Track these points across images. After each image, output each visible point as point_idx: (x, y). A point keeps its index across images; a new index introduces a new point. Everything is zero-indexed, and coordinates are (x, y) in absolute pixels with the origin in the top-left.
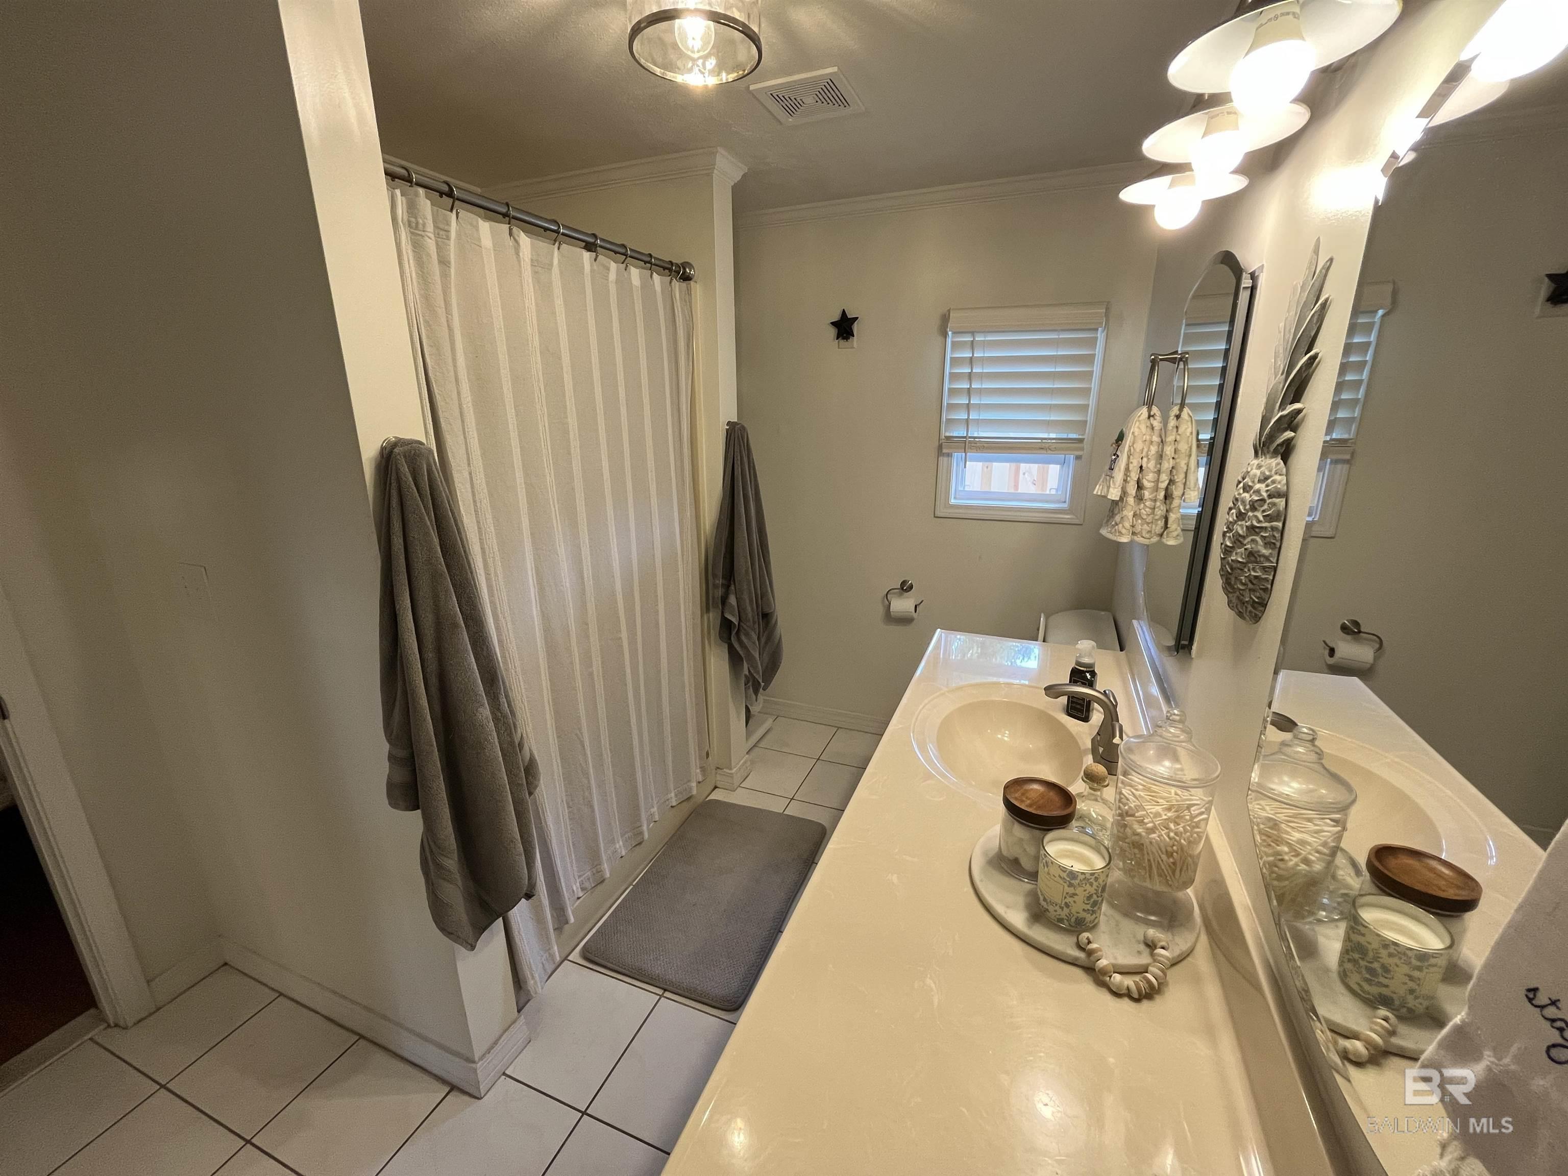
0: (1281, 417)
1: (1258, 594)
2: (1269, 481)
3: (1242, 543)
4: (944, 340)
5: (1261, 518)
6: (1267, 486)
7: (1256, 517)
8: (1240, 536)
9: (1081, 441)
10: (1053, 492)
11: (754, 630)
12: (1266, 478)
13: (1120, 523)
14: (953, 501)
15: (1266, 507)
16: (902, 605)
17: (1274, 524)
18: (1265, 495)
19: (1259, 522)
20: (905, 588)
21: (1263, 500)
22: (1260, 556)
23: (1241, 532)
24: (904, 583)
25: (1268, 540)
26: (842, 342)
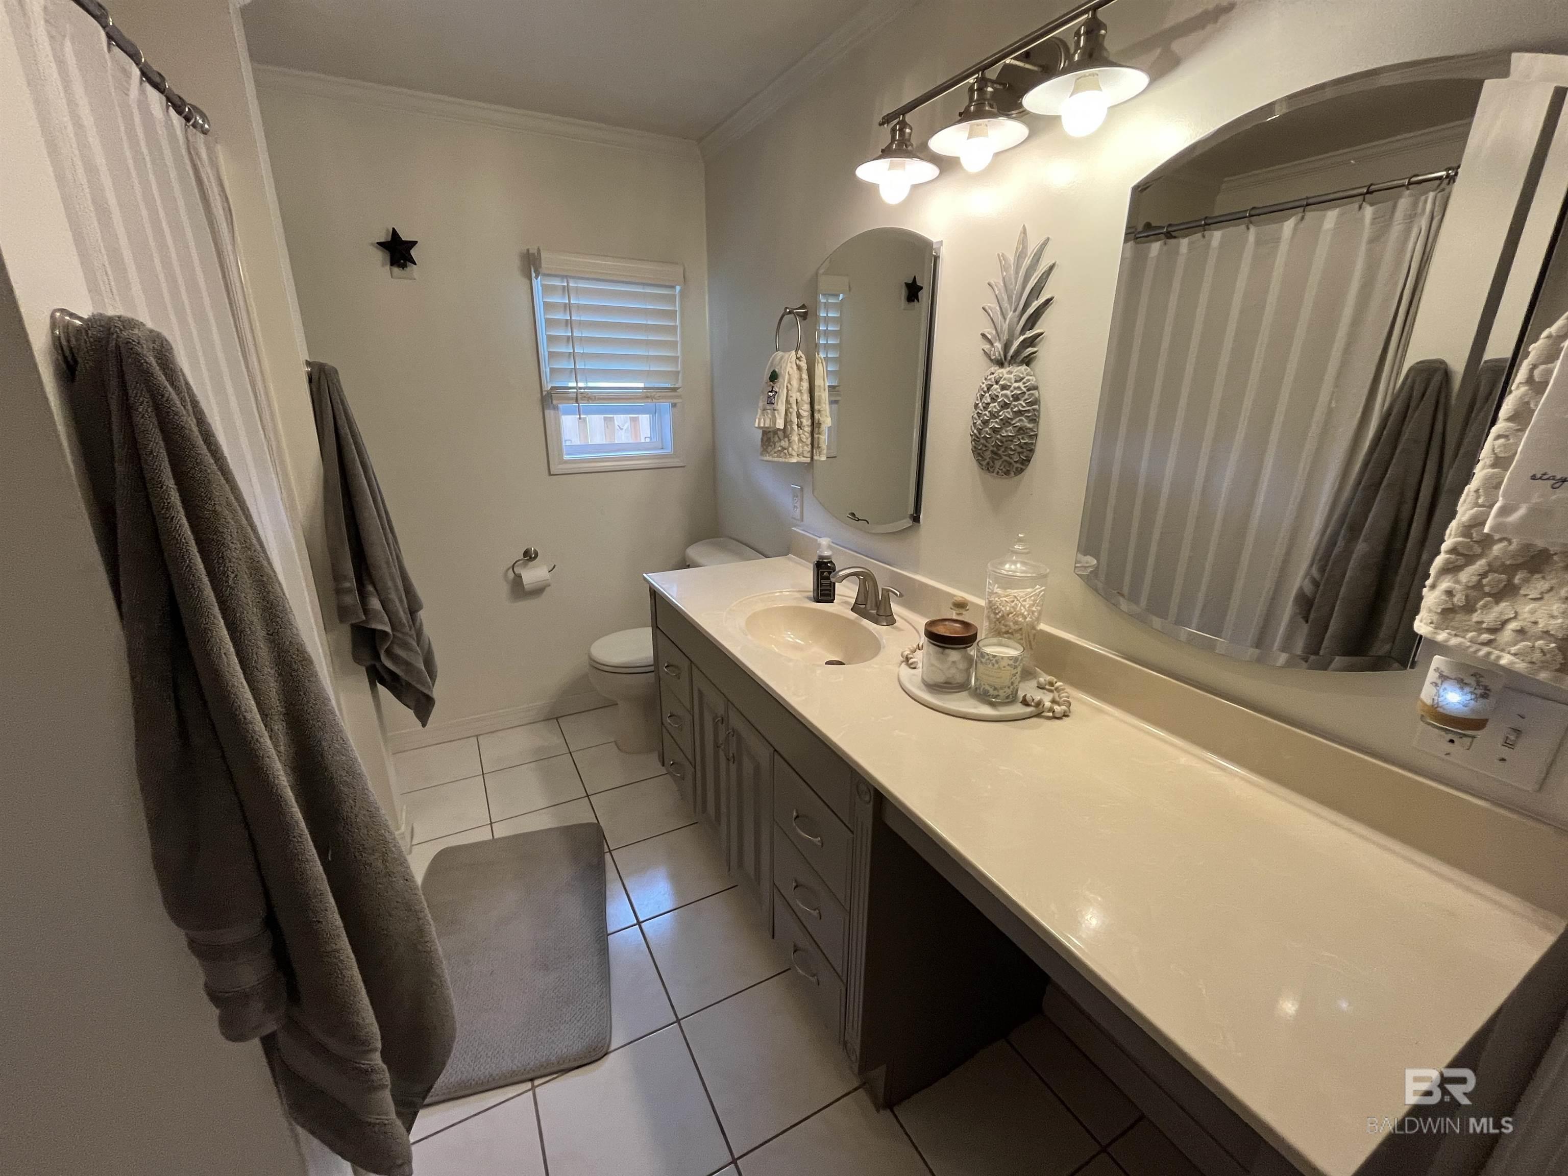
0: (1025, 340)
1: (1025, 454)
2: (1025, 380)
3: (1010, 423)
4: (528, 282)
5: (1024, 405)
6: (1024, 383)
7: (1021, 404)
8: (1009, 418)
9: (674, 390)
10: (648, 440)
11: (411, 636)
12: (1022, 379)
13: (789, 447)
14: (566, 457)
15: (1026, 397)
16: (532, 575)
17: (1034, 407)
18: (1025, 390)
19: (1024, 407)
20: (529, 556)
21: (1024, 393)
22: (1027, 429)
23: (1009, 416)
24: (526, 553)
25: (1031, 418)
26: (396, 270)
